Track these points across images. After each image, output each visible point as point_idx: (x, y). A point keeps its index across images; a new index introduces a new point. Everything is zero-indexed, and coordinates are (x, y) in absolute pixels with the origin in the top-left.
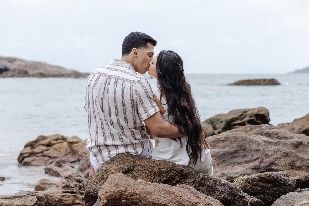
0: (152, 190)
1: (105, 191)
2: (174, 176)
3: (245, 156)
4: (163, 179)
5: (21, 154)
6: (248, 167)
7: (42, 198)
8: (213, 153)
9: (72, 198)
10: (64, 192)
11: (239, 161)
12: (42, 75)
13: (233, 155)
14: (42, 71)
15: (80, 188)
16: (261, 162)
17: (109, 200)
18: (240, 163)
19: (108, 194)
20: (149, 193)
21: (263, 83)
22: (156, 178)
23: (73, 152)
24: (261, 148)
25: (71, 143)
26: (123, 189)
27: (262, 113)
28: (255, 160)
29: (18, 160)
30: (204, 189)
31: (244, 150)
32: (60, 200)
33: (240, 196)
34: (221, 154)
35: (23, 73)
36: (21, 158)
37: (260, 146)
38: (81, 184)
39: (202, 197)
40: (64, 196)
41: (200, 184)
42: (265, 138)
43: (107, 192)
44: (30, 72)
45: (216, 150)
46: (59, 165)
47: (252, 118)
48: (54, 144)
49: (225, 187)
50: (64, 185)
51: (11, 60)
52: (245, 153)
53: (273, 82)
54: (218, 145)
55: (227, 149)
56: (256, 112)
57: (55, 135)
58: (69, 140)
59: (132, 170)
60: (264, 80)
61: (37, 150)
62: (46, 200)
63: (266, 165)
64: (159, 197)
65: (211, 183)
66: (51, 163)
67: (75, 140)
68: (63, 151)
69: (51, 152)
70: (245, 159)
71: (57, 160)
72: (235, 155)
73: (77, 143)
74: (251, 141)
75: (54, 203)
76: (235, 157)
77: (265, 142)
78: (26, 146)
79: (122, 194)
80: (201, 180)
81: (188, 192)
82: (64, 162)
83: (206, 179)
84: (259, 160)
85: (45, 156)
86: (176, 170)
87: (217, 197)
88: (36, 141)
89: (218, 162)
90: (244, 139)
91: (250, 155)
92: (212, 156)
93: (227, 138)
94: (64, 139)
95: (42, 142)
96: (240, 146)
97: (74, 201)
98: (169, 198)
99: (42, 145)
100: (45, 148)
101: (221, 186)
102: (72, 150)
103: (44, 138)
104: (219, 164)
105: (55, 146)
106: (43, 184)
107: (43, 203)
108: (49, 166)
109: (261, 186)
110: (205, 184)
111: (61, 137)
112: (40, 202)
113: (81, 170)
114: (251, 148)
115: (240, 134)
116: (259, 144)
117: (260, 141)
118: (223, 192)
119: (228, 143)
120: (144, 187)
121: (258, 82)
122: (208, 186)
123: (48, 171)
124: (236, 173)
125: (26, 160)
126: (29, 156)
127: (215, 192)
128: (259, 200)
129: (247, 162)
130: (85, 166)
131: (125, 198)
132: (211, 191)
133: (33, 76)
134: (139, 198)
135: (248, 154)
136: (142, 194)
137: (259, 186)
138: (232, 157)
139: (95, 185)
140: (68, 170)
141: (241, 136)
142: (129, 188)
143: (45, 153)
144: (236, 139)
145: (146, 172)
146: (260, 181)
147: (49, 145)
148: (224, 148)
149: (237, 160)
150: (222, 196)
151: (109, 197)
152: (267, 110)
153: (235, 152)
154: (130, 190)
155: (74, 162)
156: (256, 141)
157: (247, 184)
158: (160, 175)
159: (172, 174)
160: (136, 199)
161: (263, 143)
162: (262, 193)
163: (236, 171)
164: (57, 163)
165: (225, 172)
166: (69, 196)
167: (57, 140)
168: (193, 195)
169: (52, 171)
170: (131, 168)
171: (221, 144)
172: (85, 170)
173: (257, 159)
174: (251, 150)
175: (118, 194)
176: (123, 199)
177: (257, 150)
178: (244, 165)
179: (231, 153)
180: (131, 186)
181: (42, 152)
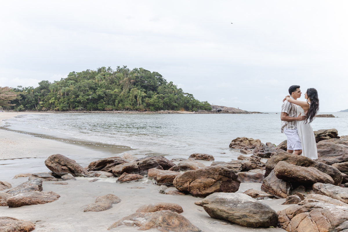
0: (299, 170)
1: (277, 168)
2: (307, 163)
3: (335, 153)
4: (301, 164)
5: (231, 144)
6: (336, 158)
7: (244, 164)
8: (319, 151)
9: (255, 165)
10: (252, 163)
11: (332, 155)
12: (234, 113)
13: (329, 152)
14: (233, 111)
15: (257, 161)
16: (344, 156)
17: (279, 173)
18: (332, 156)
19: (279, 170)
20: (297, 171)
21: (326, 116)
22: (298, 163)
23: (251, 144)
24: (343, 150)
25: (250, 141)
26: (286, 168)
27: (335, 131)
28: (340, 155)
29: (229, 146)
30: (321, 169)
31: (334, 150)
32: (251, 166)
33: (338, 173)
34: (323, 151)
35: (227, 112)
36: (231, 146)
37: (343, 149)
38: (257, 159)
39: (322, 174)
40: (252, 164)
41: (319, 167)
42: (344, 145)
43: (278, 169)
44: (229, 111)
45: (320, 149)
46: (246, 149)
47: (330, 134)
48: (243, 141)
49: (331, 169)
50: (251, 159)
51: (222, 107)
52: (335, 152)
53: (331, 116)
54: (321, 147)
55: (325, 149)
56: (331, 131)
57: (243, 138)
58: (249, 139)
59: (287, 159)
60: (327, 115)
61: (236, 143)
62: (245, 165)
63: (346, 158)
64: (302, 173)
65: (325, 167)
66: (243, 148)
67: (251, 140)
68: (247, 143)
69: (242, 144)
70: (335, 154)
71: (245, 147)
72: (330, 152)
73: (252, 141)
74: (338, 147)
75: (248, 167)
76: (330, 153)
77: (345, 147)
78: (232, 141)
79: (285, 171)
80: (320, 165)
81: (315, 171)
82: (248, 148)
83: (322, 165)
84: (342, 155)
85: (240, 145)
86: (307, 160)
87: (327, 173)
88: (236, 139)
89: (321, 155)
90: (334, 146)
91: (337, 153)
92: (318, 152)
93: (325, 145)
94: (247, 139)
95: (238, 140)
96: (332, 148)
97: (256, 167)
98: (307, 174)
99: (239, 141)
100: (240, 142)
101: (329, 168)
102: (250, 143)
103: (239, 138)
104: (321, 156)
105: (243, 142)
106: (241, 157)
107: (244, 166)
108: (242, 150)
109: (346, 168)
110: (321, 167)
111: (246, 138)
112: (243, 166)
113: (255, 152)
114: (338, 149)
115: (332, 143)
116: (342, 148)
117: (343, 147)
118: (330, 171)
119: (326, 147)
120: (295, 168)
121: (324, 116)
122: (323, 168)
123: (242, 152)
124: (331, 160)
125: (233, 146)
126: (234, 145)
127: (326, 171)
128: (347, 175)
129: (336, 156)
130: (257, 150)
131: (287, 172)
132: (324, 171)
133: (230, 113)
134: (293, 173)
135: (336, 152)
136: (294, 171)
137: (345, 168)
138: (328, 153)
139: (270, 164)
140: (249, 151)
141: (332, 144)
142: (288, 168)
143: (240, 144)
144: (330, 145)
145: (293, 160)
146: (346, 166)
147: (241, 141)
148: (324, 149)
149: (330, 154)
150: (330, 173)
151: (279, 171)
152: (337, 130)
153: (330, 151)
154: (289, 169)
155: (251, 148)
156: (340, 147)
157: (339, 167)
158: (300, 162)
159: (305, 162)
160: (292, 173)
161: (344, 148)
162: (347, 172)
163: (331, 159)
164: (245, 148)
165: (325, 159)
166: (254, 165)
167: (244, 139)
168: (317, 172)
169: (243, 151)
170: (287, 158)
171: (322, 147)
172: (257, 152)
173: (341, 155)
174: (338, 151)
175: (284, 170)
176: (286, 173)
177: (341, 151)
178: (335, 157)
179: (328, 151)
180: (289, 167)
181: (238, 144)
